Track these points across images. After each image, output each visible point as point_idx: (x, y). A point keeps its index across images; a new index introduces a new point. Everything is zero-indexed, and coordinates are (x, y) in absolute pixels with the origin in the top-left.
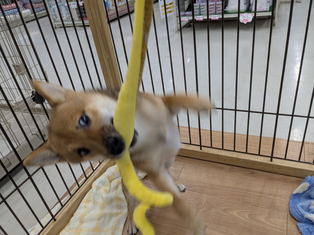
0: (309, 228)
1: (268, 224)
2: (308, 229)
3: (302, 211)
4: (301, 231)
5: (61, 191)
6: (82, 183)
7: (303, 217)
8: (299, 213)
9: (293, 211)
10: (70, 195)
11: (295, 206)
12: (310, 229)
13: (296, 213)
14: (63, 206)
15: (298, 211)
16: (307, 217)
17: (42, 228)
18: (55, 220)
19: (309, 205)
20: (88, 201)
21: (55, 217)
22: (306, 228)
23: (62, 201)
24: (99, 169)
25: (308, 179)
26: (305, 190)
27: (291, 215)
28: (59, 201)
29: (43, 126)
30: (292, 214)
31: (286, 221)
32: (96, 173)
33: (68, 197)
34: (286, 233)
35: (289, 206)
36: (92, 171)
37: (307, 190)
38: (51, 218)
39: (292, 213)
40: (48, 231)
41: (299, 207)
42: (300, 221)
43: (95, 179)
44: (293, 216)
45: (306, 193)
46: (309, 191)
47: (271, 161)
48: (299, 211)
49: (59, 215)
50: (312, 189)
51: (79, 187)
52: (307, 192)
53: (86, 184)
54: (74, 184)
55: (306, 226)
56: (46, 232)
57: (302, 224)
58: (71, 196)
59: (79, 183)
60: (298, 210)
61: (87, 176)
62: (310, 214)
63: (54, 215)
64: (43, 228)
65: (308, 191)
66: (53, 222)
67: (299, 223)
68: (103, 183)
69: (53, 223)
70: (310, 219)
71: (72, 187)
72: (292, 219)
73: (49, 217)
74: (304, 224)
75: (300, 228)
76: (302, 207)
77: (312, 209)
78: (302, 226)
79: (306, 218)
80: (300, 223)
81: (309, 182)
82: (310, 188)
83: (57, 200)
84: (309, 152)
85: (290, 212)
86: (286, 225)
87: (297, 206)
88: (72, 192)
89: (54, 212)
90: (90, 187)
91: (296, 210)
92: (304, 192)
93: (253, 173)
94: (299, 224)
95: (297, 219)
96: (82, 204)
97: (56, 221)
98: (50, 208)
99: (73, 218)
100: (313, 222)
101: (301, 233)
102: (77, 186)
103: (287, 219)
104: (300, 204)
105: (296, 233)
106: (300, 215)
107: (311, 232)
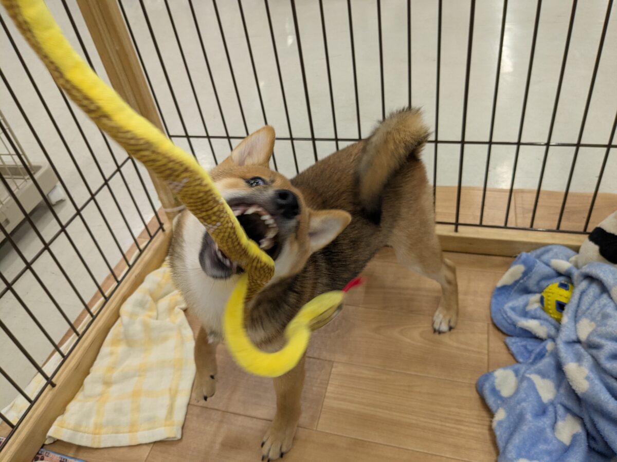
0: (526, 344)
1: (455, 344)
2: (525, 347)
3: (514, 316)
4: (512, 351)
5: (58, 328)
6: (96, 310)
7: (515, 326)
8: (509, 321)
9: (498, 318)
10: (78, 334)
11: (501, 309)
12: (529, 347)
13: (503, 321)
14: (65, 358)
15: (505, 316)
16: (522, 327)
17: (29, 404)
18: (53, 385)
19: (526, 305)
20: (116, 342)
21: (54, 380)
22: (522, 346)
23: (62, 349)
24: (129, 278)
25: (522, 257)
26: (517, 278)
27: (495, 325)
28: (57, 348)
30: (496, 323)
31: (486, 336)
32: (124, 287)
33: (74, 338)
34: (486, 357)
35: (490, 310)
36: (115, 284)
37: (521, 279)
38: (46, 382)
39: (495, 321)
40: (43, 407)
41: (508, 310)
42: (509, 333)
43: (124, 299)
44: (499, 326)
45: (519, 284)
46: (525, 279)
47: (456, 230)
48: (508, 317)
49: (60, 375)
50: (529, 275)
51: (94, 317)
52: (521, 281)
54: (83, 313)
55: (521, 342)
56: (38, 411)
57: (513, 340)
58: (80, 336)
59: (92, 310)
60: (506, 315)
61: (107, 294)
62: (527, 321)
63: (49, 377)
64: (32, 403)
65: (523, 279)
66: (50, 390)
67: (509, 337)
68: (141, 305)
69: (51, 393)
70: (527, 329)
71: (79, 320)
72: (497, 332)
73: (40, 381)
74: (517, 340)
75: (511, 347)
76: (513, 309)
77: (530, 311)
78: (515, 343)
79: (521, 329)
80: (511, 338)
81: (524, 263)
82: (525, 274)
83: (53, 348)
84: (523, 208)
85: (492, 319)
86: (485, 344)
87: (504, 309)
88: (80, 329)
89: (49, 370)
90: (116, 316)
91: (502, 315)
92: (517, 282)
94: (510, 341)
95: (505, 331)
96: (105, 349)
97: (57, 387)
98: (40, 364)
99: (89, 377)
100: (533, 333)
101: (512, 355)
102: (89, 315)
103: (488, 333)
104: (510, 304)
105: (504, 356)
106: (510, 324)
107: (530, 352)
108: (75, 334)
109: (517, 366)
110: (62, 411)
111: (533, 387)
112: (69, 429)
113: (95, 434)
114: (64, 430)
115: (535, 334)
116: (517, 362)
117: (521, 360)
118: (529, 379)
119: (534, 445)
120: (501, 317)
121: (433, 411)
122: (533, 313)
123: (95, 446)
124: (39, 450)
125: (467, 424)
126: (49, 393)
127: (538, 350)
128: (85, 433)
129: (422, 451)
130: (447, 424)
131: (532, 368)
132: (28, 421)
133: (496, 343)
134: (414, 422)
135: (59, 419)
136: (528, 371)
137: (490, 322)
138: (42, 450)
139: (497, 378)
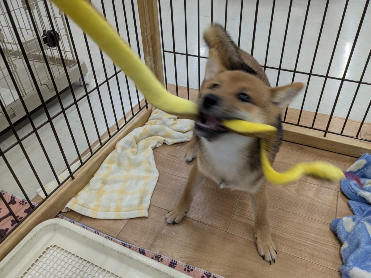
0: (361, 206)
1: (317, 199)
2: (360, 207)
3: (356, 188)
4: (352, 208)
7: (356, 194)
8: (352, 191)
9: (345, 189)
10: (92, 152)
11: (348, 184)
12: (363, 208)
13: (349, 191)
14: (82, 164)
15: (351, 188)
16: (360, 195)
17: (58, 185)
18: (73, 178)
20: (111, 162)
21: (74, 175)
22: (359, 206)
23: (82, 159)
25: (366, 155)
26: (360, 168)
28: (80, 158)
29: (59, 73)
30: (344, 192)
31: (336, 198)
32: (121, 133)
33: (89, 154)
34: (335, 209)
35: (340, 184)
37: (362, 169)
38: (69, 175)
39: (343, 190)
40: (65, 189)
41: (352, 184)
42: (352, 199)
43: (120, 139)
44: (345, 193)
45: (360, 172)
46: (365, 169)
47: (325, 136)
48: (352, 188)
49: (78, 173)
50: (368, 167)
51: (102, 146)
52: (362, 170)
53: (109, 144)
55: (358, 204)
56: (62, 190)
57: (353, 202)
58: (92, 154)
59: (102, 141)
60: (351, 187)
61: (111, 135)
62: (364, 192)
63: (72, 172)
64: (60, 185)
65: (364, 169)
66: (71, 181)
67: (351, 201)
68: (130, 144)
69: (71, 182)
70: (363, 197)
72: (343, 197)
73: (67, 174)
74: (356, 203)
75: (351, 206)
76: (355, 185)
77: (366, 188)
78: (354, 204)
79: (360, 196)
81: (367, 159)
82: (366, 166)
83: (77, 157)
84: (365, 132)
85: (341, 189)
86: (336, 202)
87: (349, 184)
88: (94, 150)
89: (73, 168)
90: (114, 148)
91: (349, 187)
92: (359, 170)
93: (302, 149)
94: (350, 202)
95: (349, 197)
96: (105, 164)
97: (75, 180)
98: (69, 164)
99: (93, 178)
100: (367, 200)
101: (352, 211)
102: (99, 144)
103: (338, 197)
105: (346, 210)
106: (353, 193)
107: (363, 211)
108: (90, 152)
109: (355, 216)
110: (75, 194)
111: (365, 228)
112: (80, 205)
113: (94, 210)
114: (77, 205)
115: (368, 200)
116: (354, 214)
117: (357, 214)
118: (363, 223)
119: (363, 262)
120: (348, 188)
121: (300, 234)
122: (368, 189)
123: (94, 217)
124: (58, 214)
125: (320, 244)
126: (69, 183)
127: (369, 209)
128: (89, 209)
129: (291, 254)
130: (308, 242)
131: (365, 218)
132: (55, 195)
133: (342, 202)
134: (287, 237)
135: (73, 199)
136: (362, 220)
137: (339, 190)
138: (60, 214)
139: (344, 221)
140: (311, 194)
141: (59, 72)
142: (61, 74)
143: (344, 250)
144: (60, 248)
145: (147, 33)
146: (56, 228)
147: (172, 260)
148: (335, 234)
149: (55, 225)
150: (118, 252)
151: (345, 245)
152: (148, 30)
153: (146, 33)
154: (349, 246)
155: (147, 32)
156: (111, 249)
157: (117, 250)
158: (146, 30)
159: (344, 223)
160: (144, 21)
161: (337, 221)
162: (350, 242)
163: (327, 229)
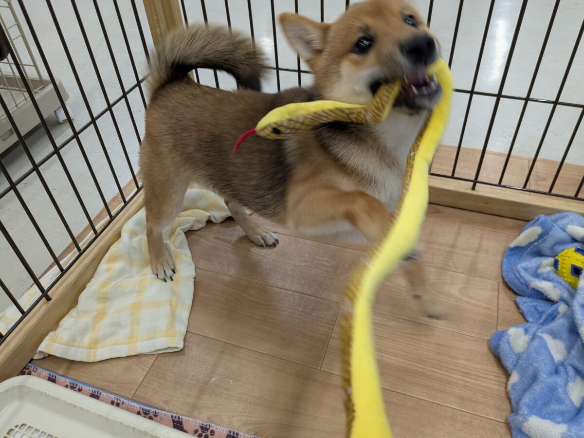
0: (537, 305)
1: (466, 299)
2: (535, 308)
3: (527, 277)
4: (522, 311)
5: (60, 241)
6: (100, 228)
7: (528, 286)
8: (521, 280)
9: (509, 277)
10: (79, 249)
11: (513, 268)
12: (539, 308)
13: (516, 281)
14: (63, 272)
15: (518, 276)
16: (535, 287)
17: (21, 315)
18: (49, 299)
19: (538, 267)
21: (49, 293)
22: (533, 306)
23: (61, 263)
24: (137, 200)
25: (540, 220)
26: (532, 240)
27: (506, 284)
28: (57, 261)
30: (508, 283)
31: (496, 294)
33: (75, 253)
34: (496, 314)
35: (501, 269)
36: (123, 204)
37: (535, 241)
38: (41, 294)
39: (507, 280)
40: (36, 320)
41: (521, 270)
42: (520, 293)
44: (510, 285)
45: (533, 246)
46: (540, 241)
47: (473, 188)
48: (521, 277)
49: (56, 289)
50: (545, 238)
51: (97, 235)
52: (536, 244)
53: (110, 229)
54: (86, 229)
55: (532, 302)
56: (30, 323)
57: (524, 299)
58: (80, 252)
59: (97, 227)
60: (520, 274)
61: (113, 213)
62: (540, 282)
63: (45, 289)
64: (24, 314)
65: (538, 241)
66: (45, 303)
67: (519, 297)
69: (45, 305)
70: (539, 290)
71: (83, 234)
72: (507, 290)
73: (36, 293)
74: (528, 300)
75: (521, 306)
76: (526, 269)
77: (542, 273)
78: (525, 303)
79: (534, 289)
80: (522, 297)
81: (542, 225)
82: (541, 236)
83: (52, 260)
84: (537, 176)
85: (503, 278)
86: (496, 300)
87: (516, 269)
88: (82, 245)
89: (45, 282)
90: (119, 235)
91: (515, 275)
92: (531, 244)
93: (438, 212)
94: (519, 299)
95: (516, 290)
97: (52, 301)
98: (37, 275)
100: (546, 295)
101: (522, 314)
102: (92, 232)
103: (498, 291)
104: (524, 264)
105: (514, 315)
106: (523, 284)
107: (541, 314)
108: (76, 249)
109: (527, 325)
110: (55, 325)
111: (545, 346)
112: (62, 344)
114: (56, 344)
115: (547, 296)
116: (527, 321)
117: (531, 320)
118: (541, 338)
119: (545, 405)
120: (513, 276)
121: (440, 362)
122: (545, 275)
123: (91, 360)
124: (27, 365)
125: (473, 377)
126: (43, 306)
127: (550, 311)
128: (79, 347)
129: (428, 400)
130: (455, 376)
131: (544, 328)
132: (18, 333)
133: (505, 300)
134: (420, 370)
135: (51, 334)
136: (540, 331)
137: (501, 281)
138: (30, 364)
139: (511, 336)
140: (455, 290)
141: (16, 103)
142: (18, 106)
143: (514, 385)
144: (33, 428)
145: (160, 29)
146: (22, 393)
147: (230, 432)
148: (498, 359)
149: (21, 387)
150: (134, 429)
151: (515, 378)
152: (161, 23)
153: (158, 30)
154: (521, 378)
155: (159, 27)
156: (122, 424)
157: (132, 426)
158: (159, 23)
159: (511, 339)
160: (153, 8)
161: (500, 336)
162: (522, 372)
163: (484, 349)
